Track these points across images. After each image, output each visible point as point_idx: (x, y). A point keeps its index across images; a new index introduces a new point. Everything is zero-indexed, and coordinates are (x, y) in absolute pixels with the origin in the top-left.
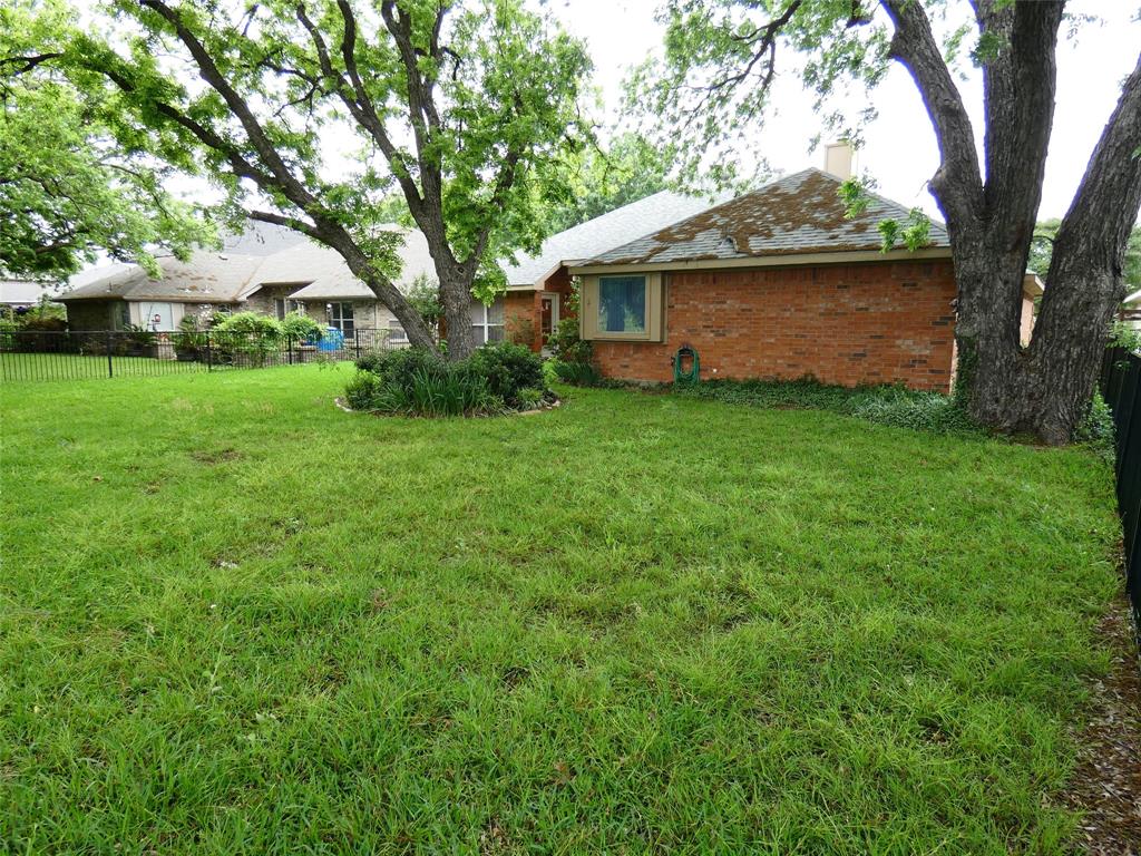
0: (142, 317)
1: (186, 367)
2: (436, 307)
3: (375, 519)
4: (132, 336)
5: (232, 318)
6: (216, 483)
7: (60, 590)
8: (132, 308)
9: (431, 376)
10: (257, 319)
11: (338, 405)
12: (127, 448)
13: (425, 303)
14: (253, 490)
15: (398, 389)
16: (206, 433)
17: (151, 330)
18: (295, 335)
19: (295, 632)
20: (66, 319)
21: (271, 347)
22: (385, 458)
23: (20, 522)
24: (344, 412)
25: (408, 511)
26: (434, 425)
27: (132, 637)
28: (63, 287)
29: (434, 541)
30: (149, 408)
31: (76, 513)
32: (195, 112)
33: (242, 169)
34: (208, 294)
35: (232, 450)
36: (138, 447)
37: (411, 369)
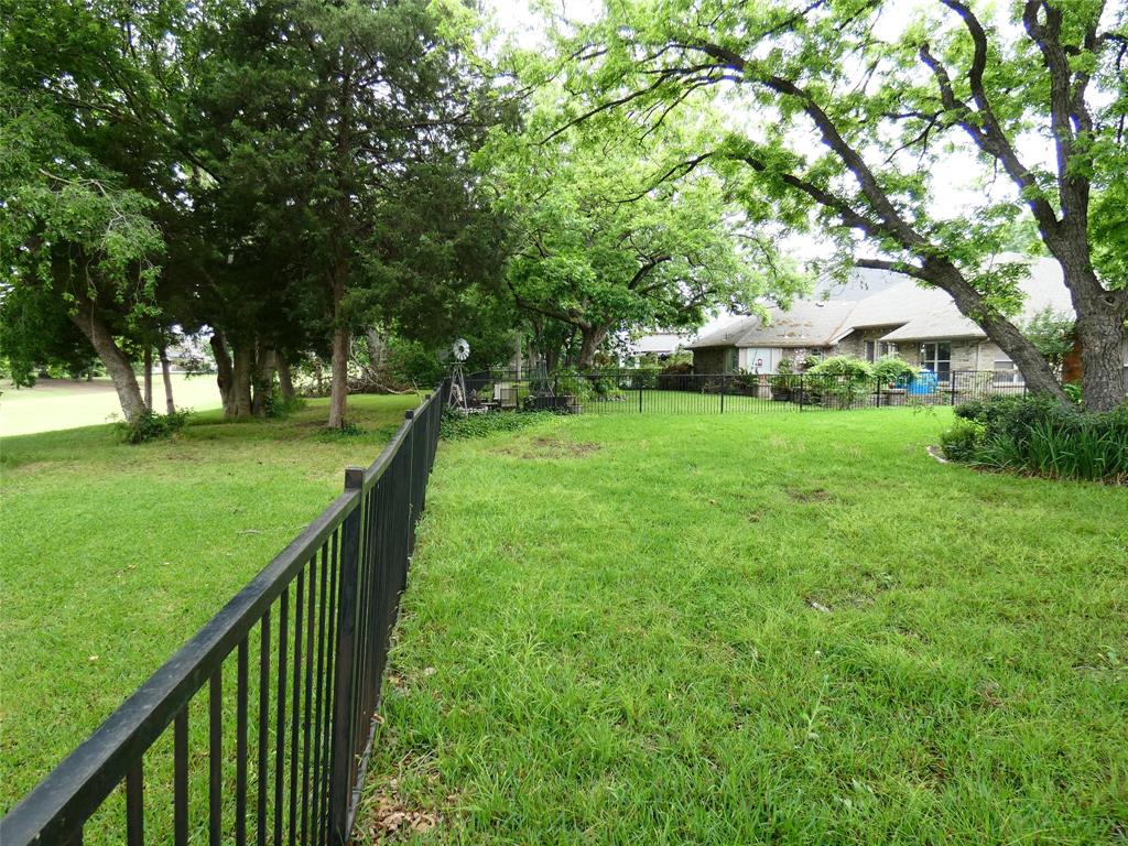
0: (748, 362)
1: (779, 406)
2: (1061, 345)
3: (982, 594)
4: (739, 378)
5: (823, 362)
6: (809, 522)
7: (687, 596)
8: (741, 353)
9: (1055, 429)
10: (849, 362)
11: (931, 454)
12: (734, 477)
13: (1047, 340)
14: (843, 535)
15: (1008, 442)
16: (799, 470)
17: (754, 373)
18: (885, 378)
19: (891, 701)
20: (691, 363)
21: (859, 390)
22: (992, 522)
23: (661, 530)
24: (938, 462)
25: (1025, 591)
26: (1058, 490)
27: (740, 656)
28: (693, 338)
29: (1065, 640)
30: (752, 442)
31: (697, 530)
32: (814, 175)
33: (851, 220)
34: (804, 340)
35: (822, 490)
36: (743, 478)
37: (1028, 421)
